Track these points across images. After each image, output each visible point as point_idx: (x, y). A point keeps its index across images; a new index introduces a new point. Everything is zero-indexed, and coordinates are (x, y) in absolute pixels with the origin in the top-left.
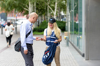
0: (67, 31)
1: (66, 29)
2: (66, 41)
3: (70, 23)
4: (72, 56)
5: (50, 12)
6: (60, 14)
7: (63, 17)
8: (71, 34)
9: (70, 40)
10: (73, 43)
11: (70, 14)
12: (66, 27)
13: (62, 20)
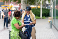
0: (51, 16)
1: (50, 15)
2: (49, 24)
3: (53, 10)
4: (54, 36)
5: (37, 1)
6: (45, 3)
7: (47, 5)
8: (54, 18)
9: (53, 23)
10: (55, 25)
11: (53, 3)
12: (50, 14)
13: (46, 8)
